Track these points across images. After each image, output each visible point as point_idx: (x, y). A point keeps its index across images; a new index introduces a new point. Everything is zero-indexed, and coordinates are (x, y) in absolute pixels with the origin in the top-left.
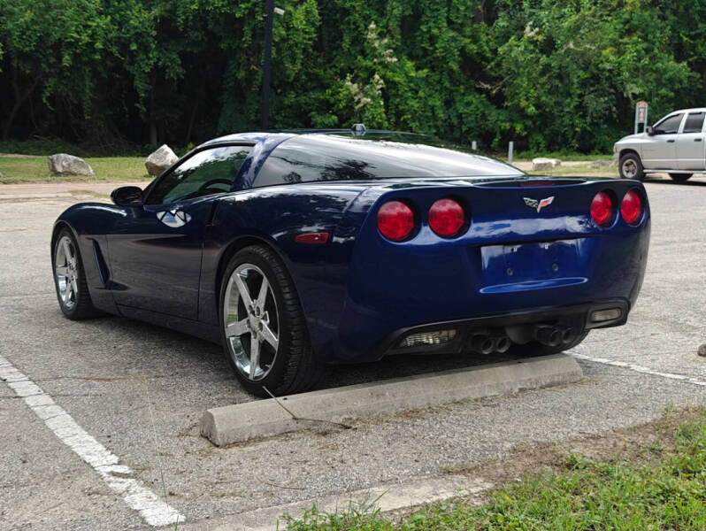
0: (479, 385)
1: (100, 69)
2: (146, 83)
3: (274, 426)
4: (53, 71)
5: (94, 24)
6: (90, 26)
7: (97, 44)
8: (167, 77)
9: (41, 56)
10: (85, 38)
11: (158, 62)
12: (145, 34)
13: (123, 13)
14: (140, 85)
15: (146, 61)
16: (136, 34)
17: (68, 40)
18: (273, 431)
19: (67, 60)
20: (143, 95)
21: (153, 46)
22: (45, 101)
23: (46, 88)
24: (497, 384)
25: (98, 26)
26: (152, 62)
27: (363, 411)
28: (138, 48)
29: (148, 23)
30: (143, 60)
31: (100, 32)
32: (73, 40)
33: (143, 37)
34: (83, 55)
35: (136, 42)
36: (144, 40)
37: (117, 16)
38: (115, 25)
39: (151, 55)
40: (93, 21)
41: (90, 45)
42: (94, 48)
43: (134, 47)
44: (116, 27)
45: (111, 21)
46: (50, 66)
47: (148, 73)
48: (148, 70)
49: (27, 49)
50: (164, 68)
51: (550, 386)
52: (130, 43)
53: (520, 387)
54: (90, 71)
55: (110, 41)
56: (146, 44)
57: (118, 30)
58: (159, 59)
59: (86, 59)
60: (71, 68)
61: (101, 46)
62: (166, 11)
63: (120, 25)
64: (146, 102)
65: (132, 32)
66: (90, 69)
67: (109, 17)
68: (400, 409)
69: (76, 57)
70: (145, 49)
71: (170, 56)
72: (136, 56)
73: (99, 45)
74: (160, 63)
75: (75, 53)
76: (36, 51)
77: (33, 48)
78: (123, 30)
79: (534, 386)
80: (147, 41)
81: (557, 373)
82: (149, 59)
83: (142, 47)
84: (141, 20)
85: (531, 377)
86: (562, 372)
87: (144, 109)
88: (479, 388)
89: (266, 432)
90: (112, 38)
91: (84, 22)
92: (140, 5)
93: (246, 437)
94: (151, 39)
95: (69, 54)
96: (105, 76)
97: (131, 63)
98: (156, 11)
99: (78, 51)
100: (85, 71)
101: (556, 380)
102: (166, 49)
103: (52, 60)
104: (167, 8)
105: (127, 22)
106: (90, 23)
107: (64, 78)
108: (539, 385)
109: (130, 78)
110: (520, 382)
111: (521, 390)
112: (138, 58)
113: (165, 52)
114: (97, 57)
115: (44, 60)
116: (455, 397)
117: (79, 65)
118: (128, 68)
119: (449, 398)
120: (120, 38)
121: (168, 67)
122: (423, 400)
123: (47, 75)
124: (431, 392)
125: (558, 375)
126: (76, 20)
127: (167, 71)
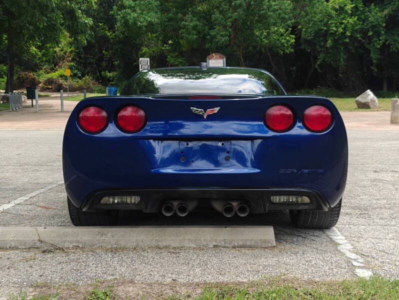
0: (181, 238)
1: (351, 47)
2: (378, 54)
3: (26, 243)
4: (322, 50)
5: (346, 22)
6: (343, 23)
7: (347, 33)
8: (391, 51)
9: (316, 41)
10: (341, 30)
11: (386, 42)
12: (378, 26)
13: (366, 14)
14: (374, 56)
15: (378, 42)
16: (373, 26)
17: (331, 32)
18: (25, 245)
19: (329, 43)
20: (375, 62)
21: (383, 32)
22: (316, 66)
23: (318, 59)
24: (196, 240)
25: (348, 22)
26: (381, 42)
27: (87, 243)
28: (373, 34)
29: (380, 19)
30: (376, 41)
31: (349, 26)
32: (333, 32)
33: (377, 28)
34: (338, 39)
35: (372, 31)
36: (377, 29)
37: (363, 16)
38: (360, 21)
39: (381, 38)
40: (346, 20)
41: (343, 34)
42: (345, 35)
43: (370, 34)
44: (361, 23)
45: (358, 19)
46: (321, 47)
47: (379, 49)
48: (379, 47)
49: (309, 38)
50: (390, 45)
51: (241, 247)
52: (369, 31)
53: (215, 244)
54: (344, 49)
55: (356, 31)
56: (379, 32)
57: (362, 24)
58: (386, 40)
59: (341, 42)
60: (332, 47)
61: (349, 34)
62: (392, 11)
63: (364, 21)
64: (377, 66)
65: (370, 25)
66: (343, 48)
67: (356, 17)
68: (115, 246)
69: (335, 41)
70: (378, 34)
71: (393, 37)
72: (372, 39)
73: (348, 34)
74: (387, 43)
75: (334, 39)
76: (314, 39)
77: (312, 37)
78: (365, 24)
79: (227, 245)
80: (379, 30)
81: (250, 238)
82: (380, 40)
83: (376, 34)
84: (376, 17)
85: (226, 238)
86: (255, 238)
87: (376, 70)
88: (179, 240)
89: (20, 245)
90: (357, 29)
91: (340, 21)
92: (377, 9)
93: (8, 246)
94: (381, 29)
95: (331, 40)
96: (353, 51)
97: (369, 44)
98: (386, 12)
99: (336, 38)
100: (341, 49)
101: (248, 243)
102: (392, 34)
103: (322, 44)
104: (393, 9)
105: (368, 19)
106: (344, 21)
107: (328, 53)
108: (232, 245)
109: (368, 52)
110: (216, 241)
111: (215, 246)
112: (373, 40)
113: (391, 35)
114: (347, 40)
115: (318, 44)
116: (160, 243)
117: (337, 46)
118: (367, 46)
119: (154, 243)
120: (363, 29)
121: (392, 44)
122: (133, 242)
123: (319, 52)
124: (141, 238)
125: (251, 240)
126: (336, 20)
127: (391, 47)
